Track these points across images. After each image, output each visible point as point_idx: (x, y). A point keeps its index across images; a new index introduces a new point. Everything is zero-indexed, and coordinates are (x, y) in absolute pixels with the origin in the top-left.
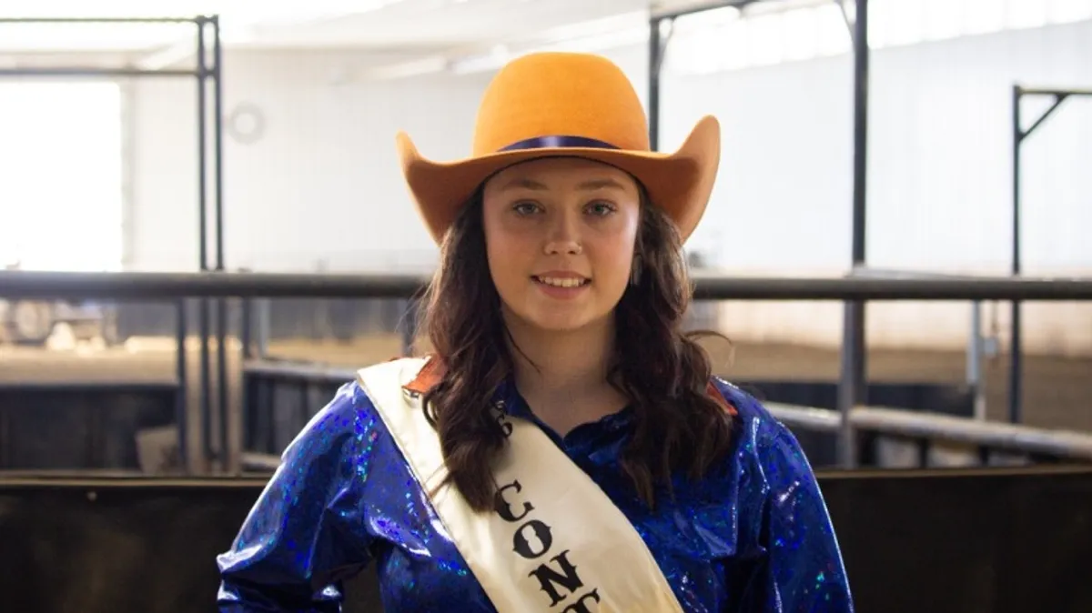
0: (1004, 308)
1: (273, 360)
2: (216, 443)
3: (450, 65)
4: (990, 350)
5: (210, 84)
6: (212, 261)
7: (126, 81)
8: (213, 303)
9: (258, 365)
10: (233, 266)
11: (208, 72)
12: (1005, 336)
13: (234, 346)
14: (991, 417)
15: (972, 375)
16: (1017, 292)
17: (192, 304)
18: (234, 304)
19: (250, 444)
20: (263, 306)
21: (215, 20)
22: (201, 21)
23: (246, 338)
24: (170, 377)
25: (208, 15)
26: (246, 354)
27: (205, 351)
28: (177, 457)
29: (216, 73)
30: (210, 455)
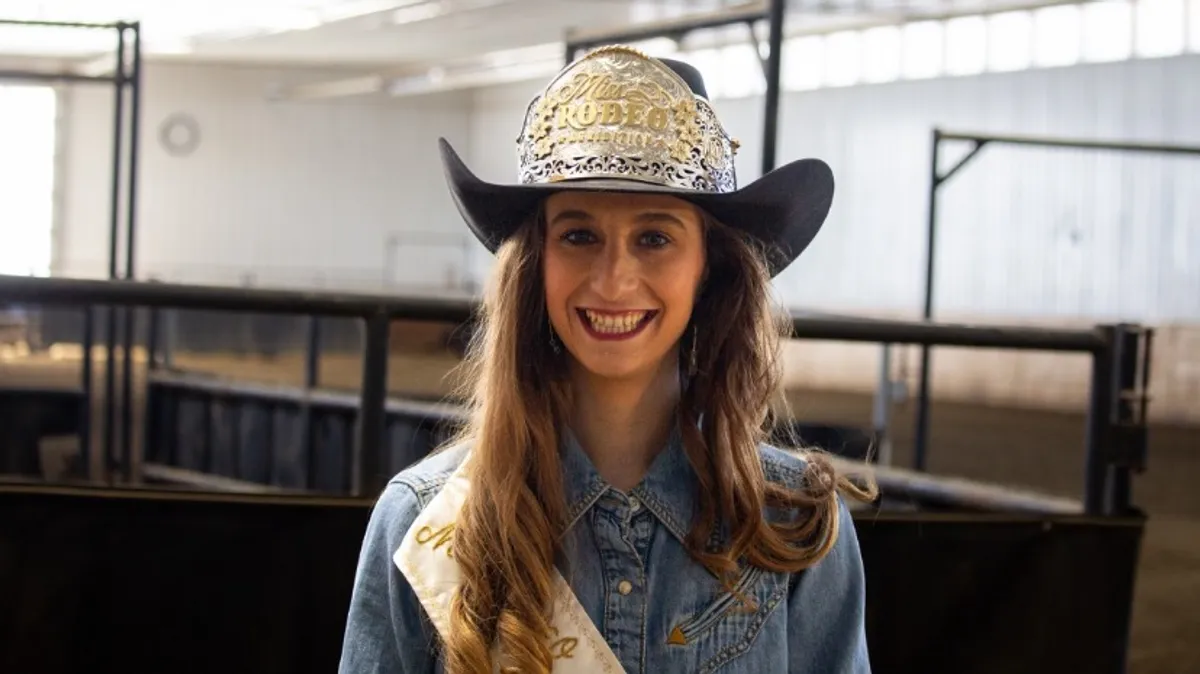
0: (913, 353)
1: (178, 372)
2: (118, 453)
3: (386, 86)
4: (897, 393)
5: (127, 93)
6: (122, 268)
7: (62, 86)
8: (121, 311)
9: (164, 377)
10: (142, 274)
11: (127, 79)
12: (913, 381)
13: (140, 356)
14: (896, 463)
15: (879, 417)
16: (929, 336)
17: (101, 312)
18: (142, 315)
19: (151, 456)
20: (171, 317)
21: (136, 26)
22: (121, 27)
23: (152, 348)
24: (74, 384)
25: (129, 20)
26: (152, 365)
27: (111, 361)
28: (78, 466)
29: (134, 80)
30: (111, 464)
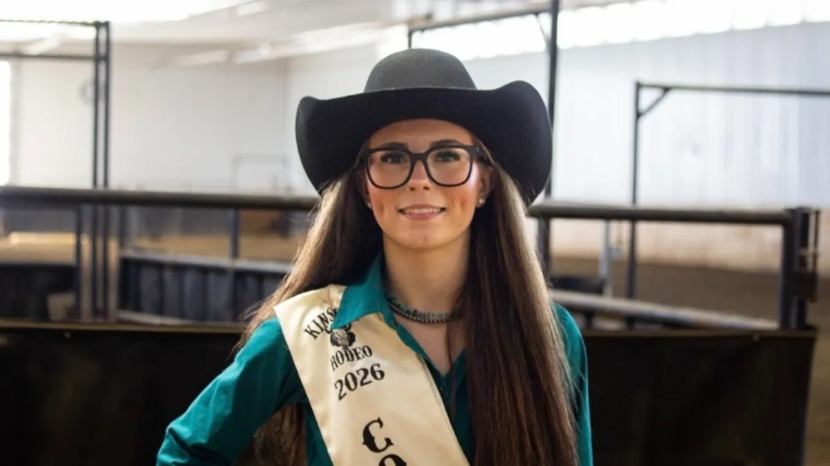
0: (625, 226)
1: (140, 249)
2: (100, 304)
3: (231, 57)
4: (615, 255)
5: (102, 67)
6: (100, 181)
7: (14, 62)
8: (101, 208)
9: (130, 253)
10: (114, 186)
11: (101, 57)
12: (625, 248)
13: (113, 244)
14: (616, 295)
15: (603, 271)
16: (634, 216)
17: (87, 209)
18: (115, 211)
19: (123, 304)
20: (134, 213)
22: (97, 25)
24: (71, 259)
25: (102, 20)
26: (121, 247)
28: (74, 312)
29: (107, 59)
30: (96, 312)
